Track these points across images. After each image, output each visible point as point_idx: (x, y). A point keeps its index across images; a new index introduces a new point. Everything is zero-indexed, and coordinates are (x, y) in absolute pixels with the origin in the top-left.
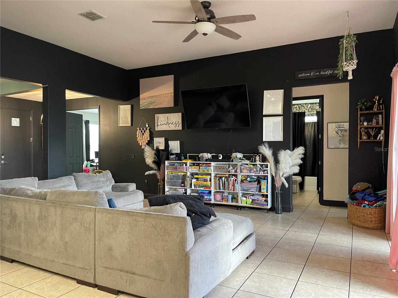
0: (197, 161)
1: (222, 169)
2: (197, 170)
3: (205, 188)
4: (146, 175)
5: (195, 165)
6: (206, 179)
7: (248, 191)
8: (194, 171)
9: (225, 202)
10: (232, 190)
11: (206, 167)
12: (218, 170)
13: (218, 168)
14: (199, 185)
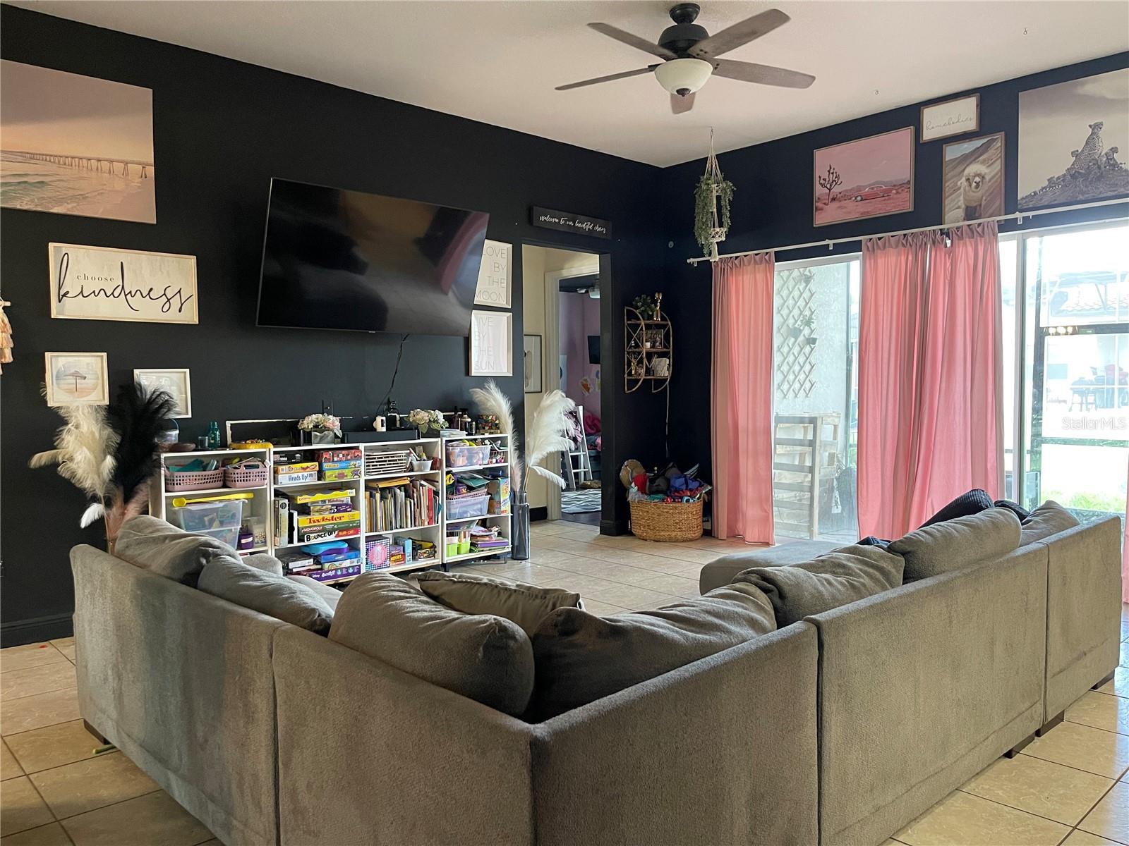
0: (300, 446)
1: (388, 463)
2: (311, 475)
3: (340, 533)
4: (86, 528)
5: (295, 458)
6: (343, 501)
7: (465, 515)
8: (302, 481)
9: (394, 564)
10: (426, 523)
11: (347, 460)
12: (378, 467)
13: (377, 462)
14: (323, 525)
